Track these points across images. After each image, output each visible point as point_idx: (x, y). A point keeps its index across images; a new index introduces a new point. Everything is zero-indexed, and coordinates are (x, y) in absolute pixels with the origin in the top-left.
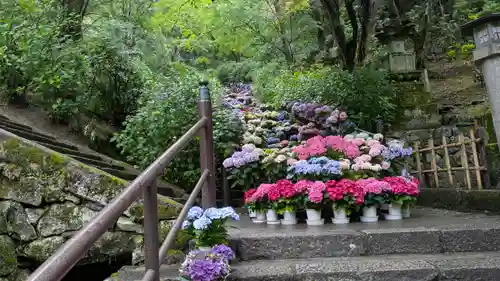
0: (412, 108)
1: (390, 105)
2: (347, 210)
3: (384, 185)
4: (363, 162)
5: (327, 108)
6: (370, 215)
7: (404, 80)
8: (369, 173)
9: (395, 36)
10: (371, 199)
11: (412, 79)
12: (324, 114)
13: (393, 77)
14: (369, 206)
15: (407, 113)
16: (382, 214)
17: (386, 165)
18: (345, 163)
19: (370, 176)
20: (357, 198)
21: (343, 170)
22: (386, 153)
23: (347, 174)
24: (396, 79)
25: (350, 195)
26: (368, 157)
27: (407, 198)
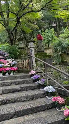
0: (22, 54)
1: (18, 54)
2: (2, 73)
3: (10, 69)
4: (7, 65)
5: (6, 53)
6: (7, 74)
7: (22, 49)
8: (7, 67)
9: (20, 40)
10: (7, 71)
11: (23, 49)
12: (5, 54)
13: (20, 48)
14: (7, 72)
15: (22, 55)
16: (9, 74)
17: (12, 65)
18: (3, 65)
19: (8, 67)
20: (4, 71)
21: (3, 66)
22: (12, 63)
23: (3, 67)
24: (20, 49)
25: (3, 70)
26: (8, 64)
27: (14, 71)
